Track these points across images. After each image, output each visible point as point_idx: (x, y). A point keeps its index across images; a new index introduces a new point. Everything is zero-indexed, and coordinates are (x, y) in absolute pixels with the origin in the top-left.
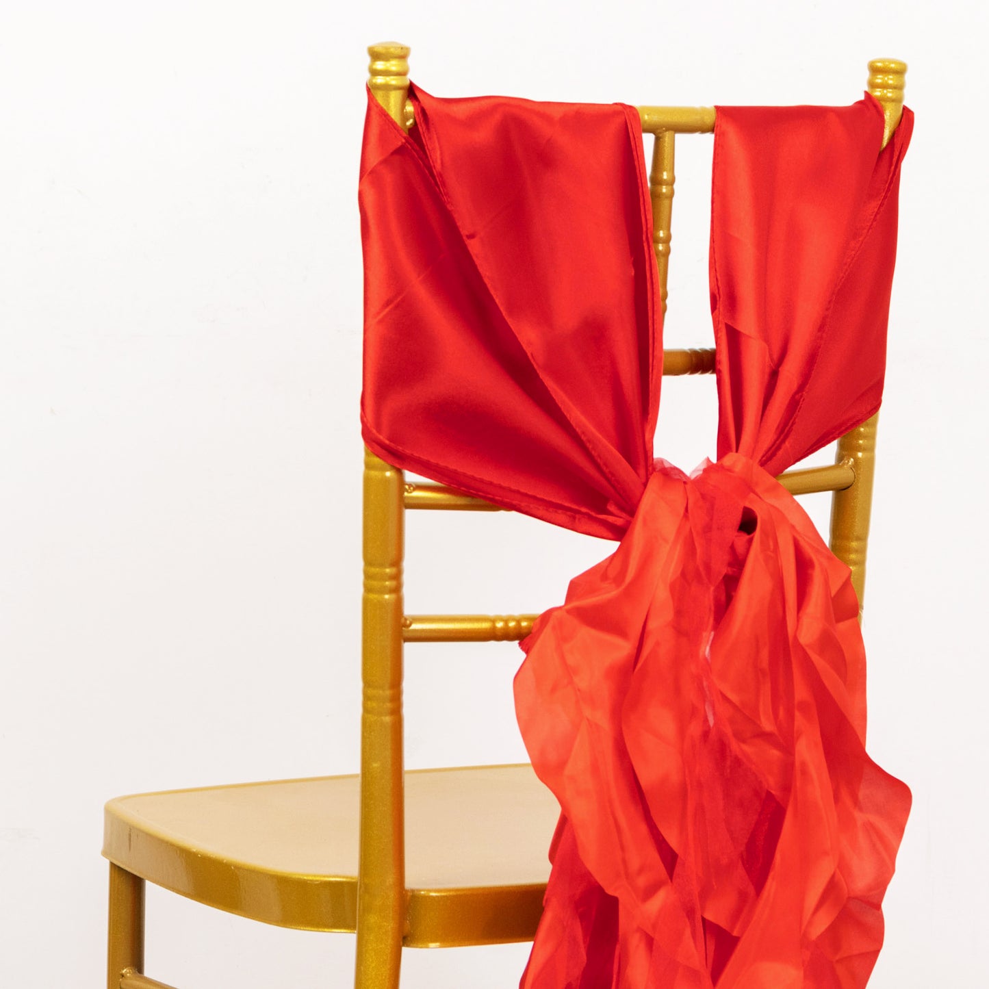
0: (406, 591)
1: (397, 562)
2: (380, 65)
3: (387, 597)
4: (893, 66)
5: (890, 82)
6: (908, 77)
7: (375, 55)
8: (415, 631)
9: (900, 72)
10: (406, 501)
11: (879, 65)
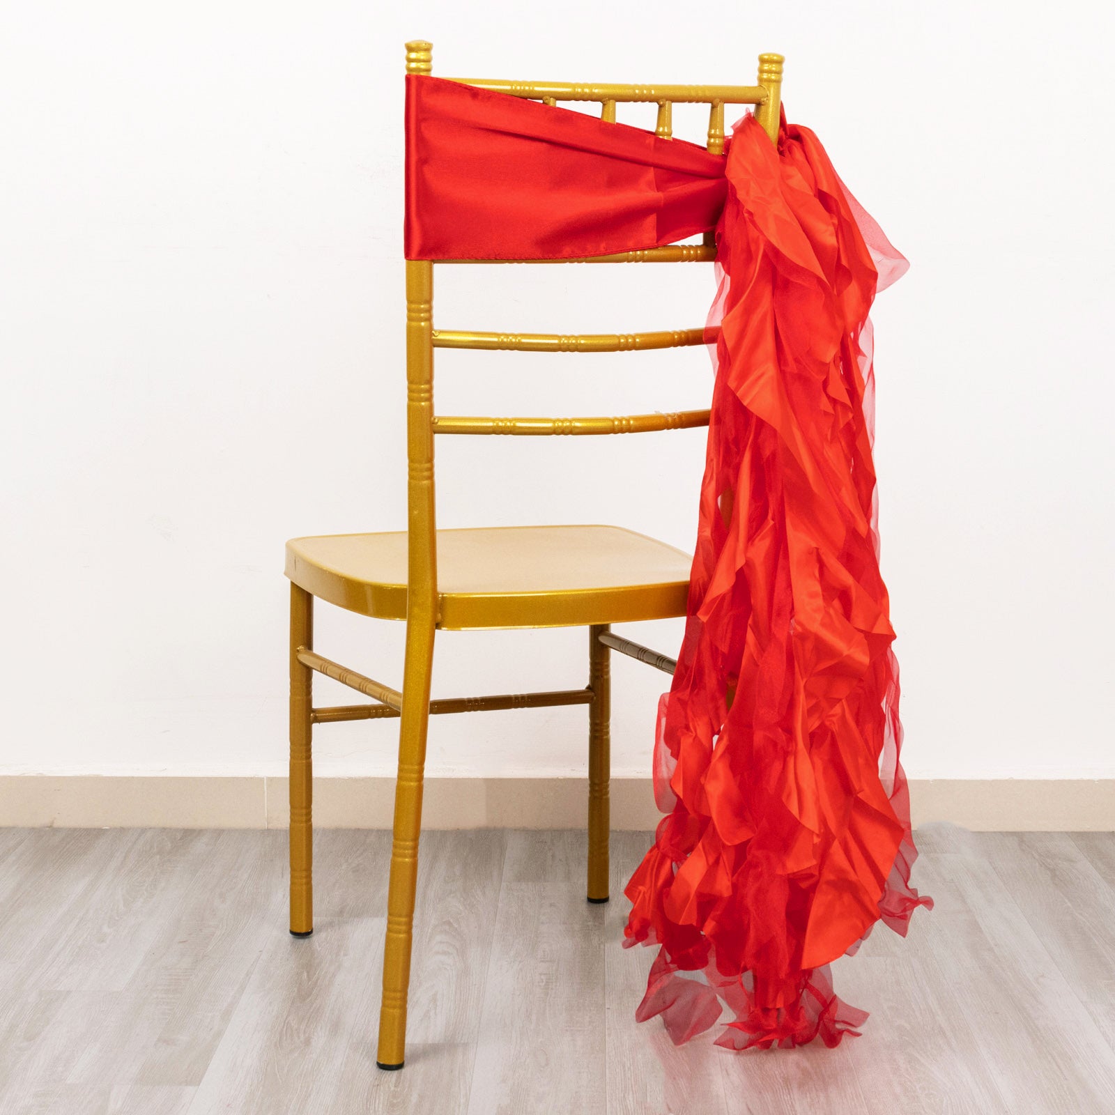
0: (436, 400)
1: (430, 381)
2: (413, 55)
3: (423, 404)
4: (775, 58)
5: (774, 69)
6: (785, 66)
7: (410, 49)
8: (440, 426)
9: (780, 62)
10: (434, 342)
11: (766, 57)
